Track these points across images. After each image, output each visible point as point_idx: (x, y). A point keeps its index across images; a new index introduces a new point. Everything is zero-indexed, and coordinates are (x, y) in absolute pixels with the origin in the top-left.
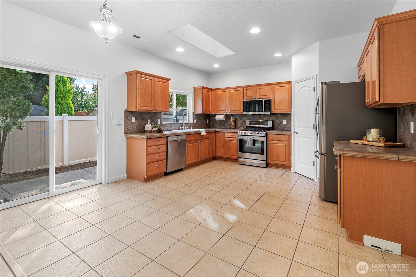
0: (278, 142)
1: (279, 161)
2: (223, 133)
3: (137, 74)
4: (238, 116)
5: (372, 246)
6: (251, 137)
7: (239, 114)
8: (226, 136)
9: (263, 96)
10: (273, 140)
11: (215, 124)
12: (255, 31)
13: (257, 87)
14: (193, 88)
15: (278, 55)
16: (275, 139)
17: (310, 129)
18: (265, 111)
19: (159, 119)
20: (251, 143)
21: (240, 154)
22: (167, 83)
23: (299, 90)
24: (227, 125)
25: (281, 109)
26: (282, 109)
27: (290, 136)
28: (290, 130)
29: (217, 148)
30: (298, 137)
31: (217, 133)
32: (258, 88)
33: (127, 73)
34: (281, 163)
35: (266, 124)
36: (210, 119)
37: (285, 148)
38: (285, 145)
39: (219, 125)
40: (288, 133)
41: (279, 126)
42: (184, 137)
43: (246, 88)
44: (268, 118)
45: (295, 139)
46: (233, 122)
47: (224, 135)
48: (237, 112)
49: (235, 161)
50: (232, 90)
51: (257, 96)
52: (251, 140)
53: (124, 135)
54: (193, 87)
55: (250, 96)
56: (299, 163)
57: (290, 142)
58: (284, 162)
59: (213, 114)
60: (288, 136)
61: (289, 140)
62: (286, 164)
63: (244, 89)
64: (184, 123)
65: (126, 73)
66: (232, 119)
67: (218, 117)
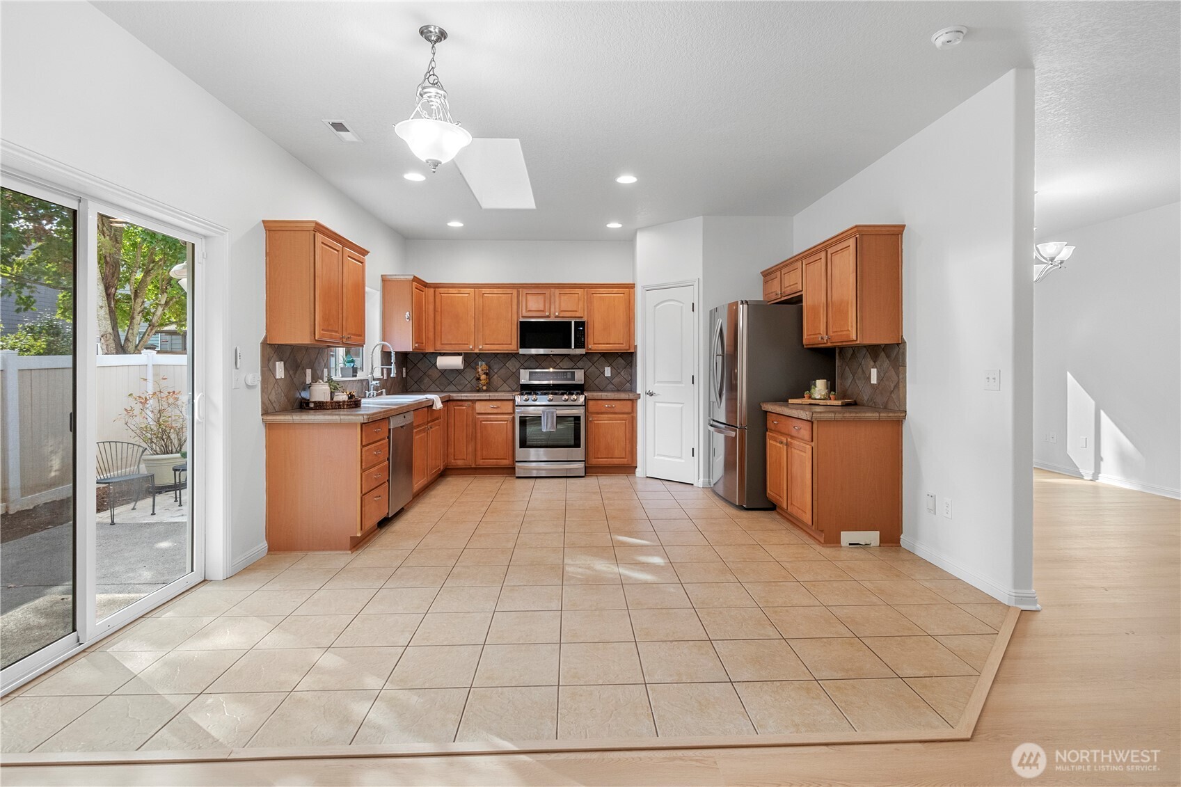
0: (610, 417)
1: (612, 458)
2: (470, 403)
3: (314, 232)
4: (496, 359)
5: (850, 544)
6: (552, 409)
7: (498, 353)
8: (478, 411)
9: (567, 313)
10: (598, 413)
11: (425, 381)
12: (627, 179)
13: (553, 290)
14: (380, 279)
15: (614, 225)
16: (603, 410)
17: (683, 385)
18: (576, 347)
19: (325, 367)
20: (552, 423)
21: (520, 453)
22: (362, 263)
23: (655, 306)
24: (462, 382)
25: (607, 344)
26: (610, 344)
27: (633, 401)
28: (633, 389)
29: (453, 443)
30: (655, 402)
31: (451, 403)
32: (557, 291)
33: (267, 224)
34: (616, 461)
35: (569, 376)
36: (410, 367)
37: (624, 428)
38: (624, 422)
39: (437, 382)
40: (631, 396)
41: (596, 382)
42: (410, 418)
43: (525, 291)
44: (572, 364)
45: (644, 408)
46: (484, 374)
47: (473, 409)
48: (501, 348)
49: (509, 471)
50: (488, 290)
51: (552, 310)
52: (553, 417)
53: (261, 418)
54: (382, 276)
55: (535, 309)
56: (656, 457)
57: (635, 415)
58: (623, 458)
59: (427, 351)
60: (629, 402)
61: (632, 410)
62: (626, 463)
63: (518, 292)
64: (374, 380)
65: (264, 221)
66: (482, 367)
67: (443, 362)
